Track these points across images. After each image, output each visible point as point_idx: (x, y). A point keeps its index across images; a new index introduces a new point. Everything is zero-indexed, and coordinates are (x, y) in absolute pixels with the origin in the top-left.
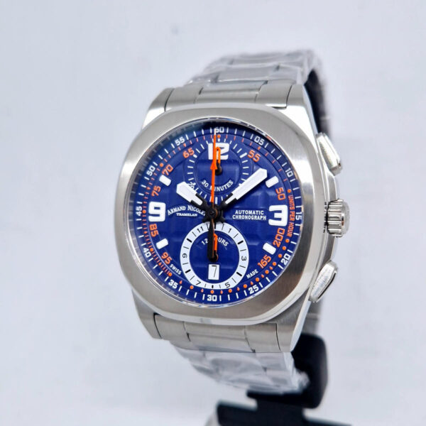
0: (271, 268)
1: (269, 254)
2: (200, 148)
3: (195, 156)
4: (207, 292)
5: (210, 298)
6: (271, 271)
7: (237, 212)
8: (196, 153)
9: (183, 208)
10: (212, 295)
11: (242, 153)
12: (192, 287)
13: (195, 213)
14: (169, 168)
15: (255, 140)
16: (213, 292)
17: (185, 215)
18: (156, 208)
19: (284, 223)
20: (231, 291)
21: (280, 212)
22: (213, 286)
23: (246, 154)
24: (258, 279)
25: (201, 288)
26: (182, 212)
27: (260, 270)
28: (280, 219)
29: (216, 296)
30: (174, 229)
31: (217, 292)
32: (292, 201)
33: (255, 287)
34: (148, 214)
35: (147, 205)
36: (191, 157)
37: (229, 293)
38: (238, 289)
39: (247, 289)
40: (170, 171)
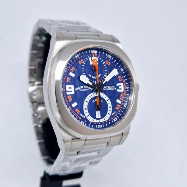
0: (121, 109)
1: (119, 104)
2: (86, 60)
3: (84, 63)
4: (97, 124)
5: (99, 126)
6: (121, 111)
7: (104, 87)
8: (84, 62)
9: (82, 87)
10: (99, 125)
11: (103, 62)
12: (90, 123)
13: (88, 89)
14: (73, 69)
15: (108, 56)
16: (99, 123)
17: (84, 90)
18: (70, 88)
19: (122, 90)
20: (107, 122)
21: (121, 86)
22: (99, 121)
23: (105, 62)
24: (116, 115)
25: (94, 123)
26: (82, 89)
27: (117, 111)
28: (121, 89)
29: (101, 125)
30: (79, 97)
31: (101, 123)
32: (124, 81)
33: (116, 118)
34: (66, 91)
35: (65, 87)
36: (82, 64)
37: (106, 123)
38: (110, 120)
39: (113, 120)
40: (74, 70)
